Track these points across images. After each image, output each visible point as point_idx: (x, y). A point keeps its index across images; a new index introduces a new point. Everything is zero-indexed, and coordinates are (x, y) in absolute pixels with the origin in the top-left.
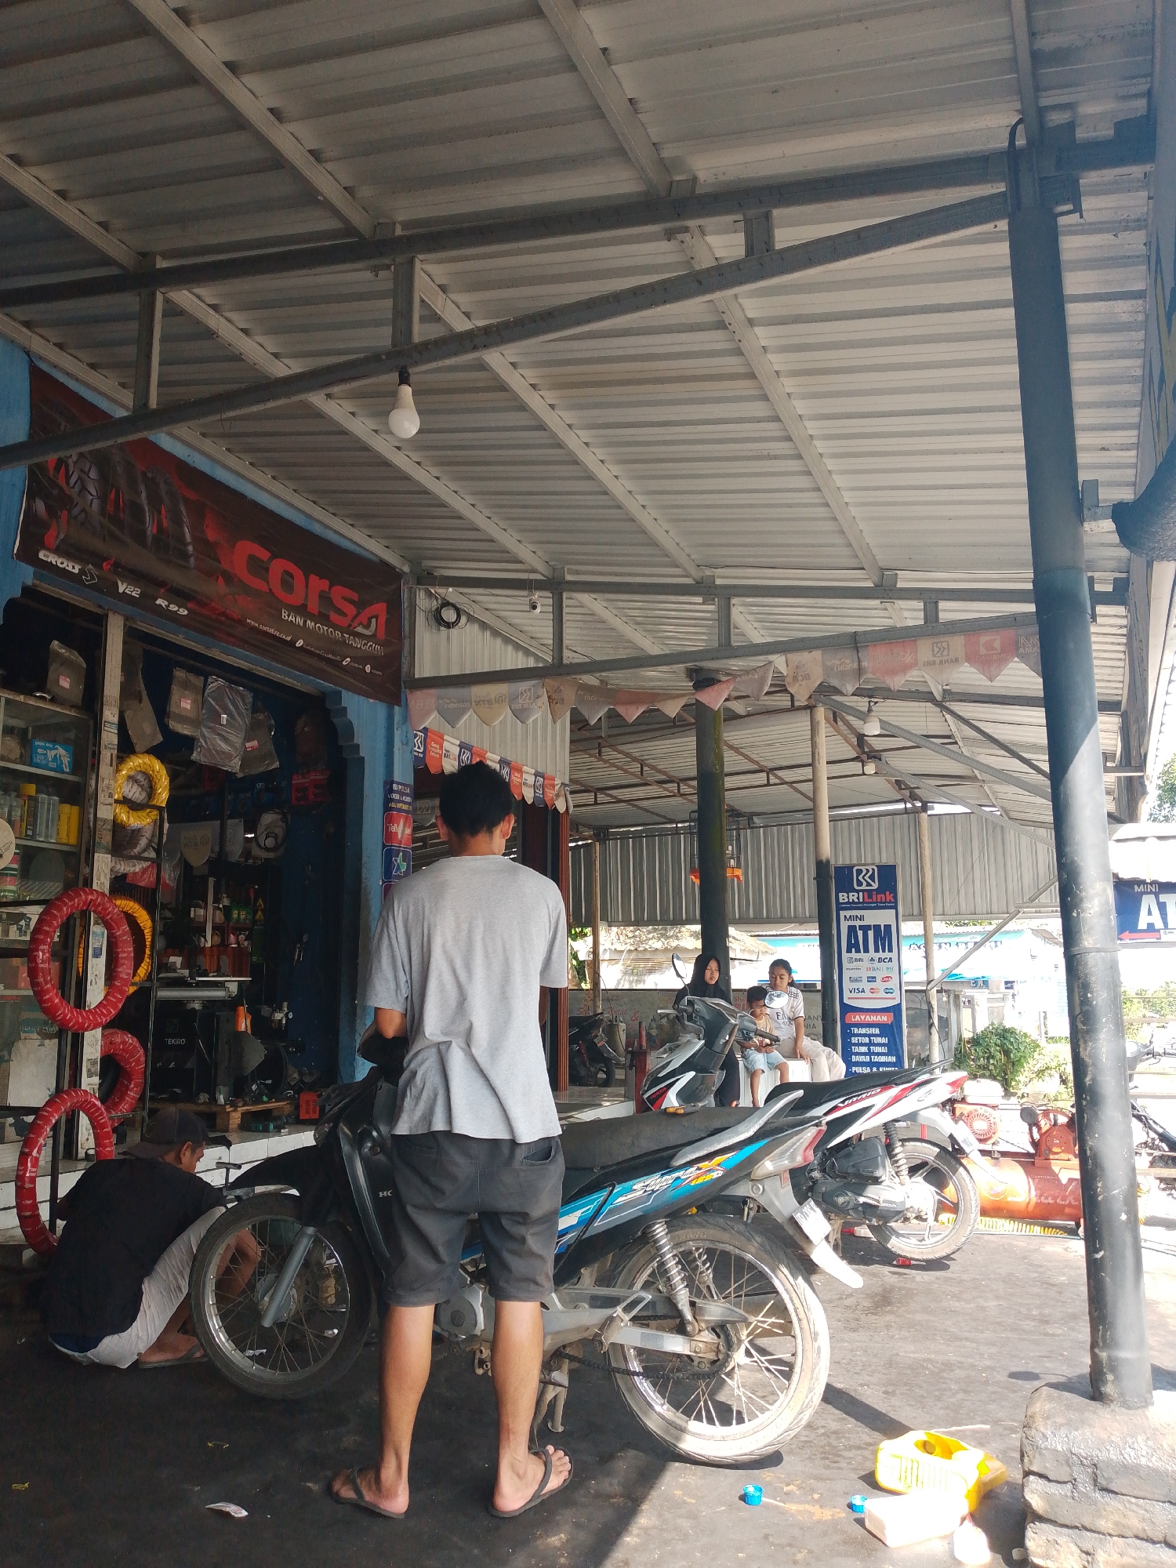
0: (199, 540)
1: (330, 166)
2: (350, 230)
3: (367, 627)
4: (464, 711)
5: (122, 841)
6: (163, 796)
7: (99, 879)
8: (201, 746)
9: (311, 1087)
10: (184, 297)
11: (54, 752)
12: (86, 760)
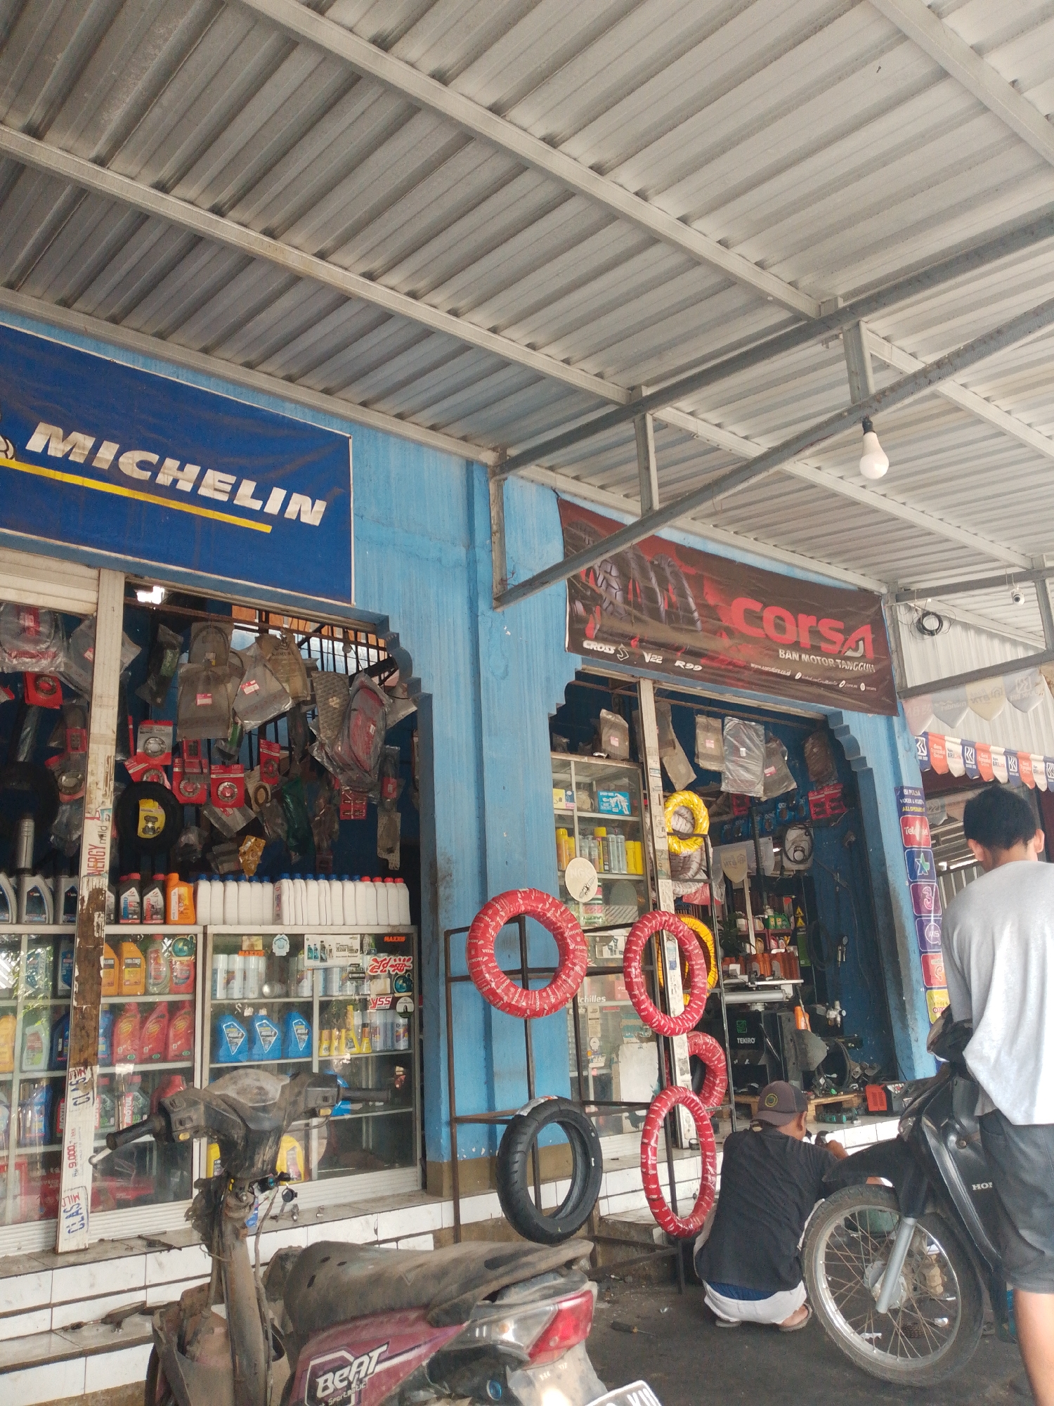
0: (702, 606)
1: (774, 270)
2: (798, 316)
3: (856, 649)
4: (961, 710)
5: (678, 867)
6: (704, 825)
7: (665, 902)
8: (728, 778)
9: (875, 1080)
10: (667, 413)
11: (615, 799)
12: (640, 801)
